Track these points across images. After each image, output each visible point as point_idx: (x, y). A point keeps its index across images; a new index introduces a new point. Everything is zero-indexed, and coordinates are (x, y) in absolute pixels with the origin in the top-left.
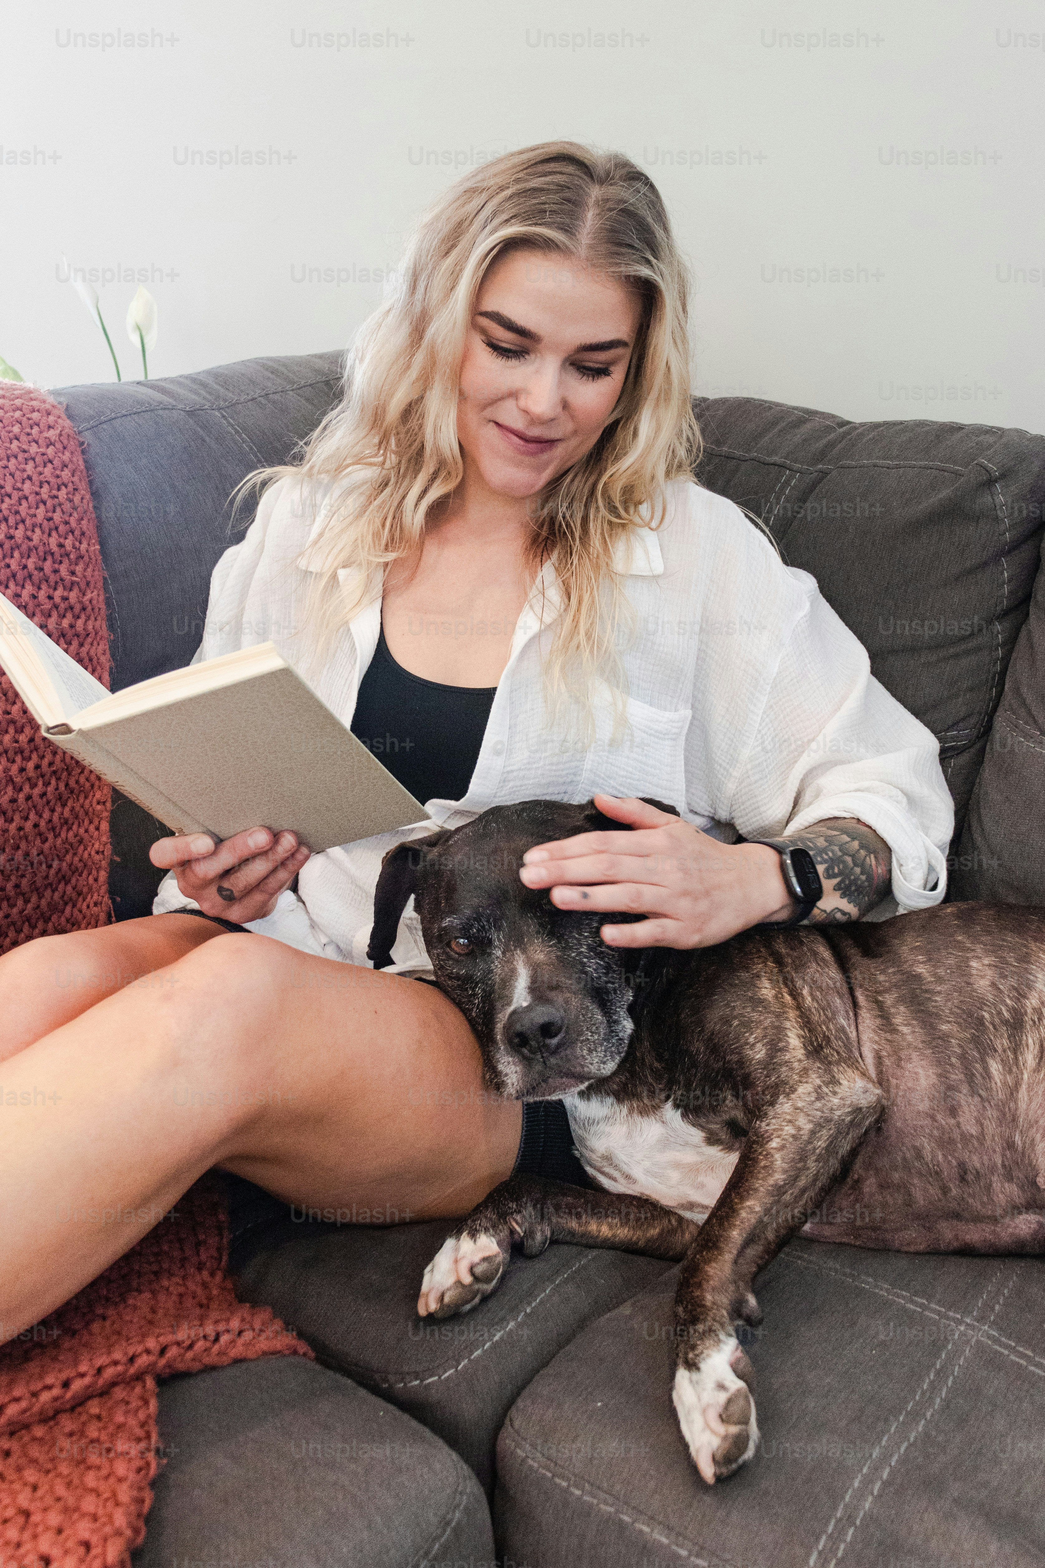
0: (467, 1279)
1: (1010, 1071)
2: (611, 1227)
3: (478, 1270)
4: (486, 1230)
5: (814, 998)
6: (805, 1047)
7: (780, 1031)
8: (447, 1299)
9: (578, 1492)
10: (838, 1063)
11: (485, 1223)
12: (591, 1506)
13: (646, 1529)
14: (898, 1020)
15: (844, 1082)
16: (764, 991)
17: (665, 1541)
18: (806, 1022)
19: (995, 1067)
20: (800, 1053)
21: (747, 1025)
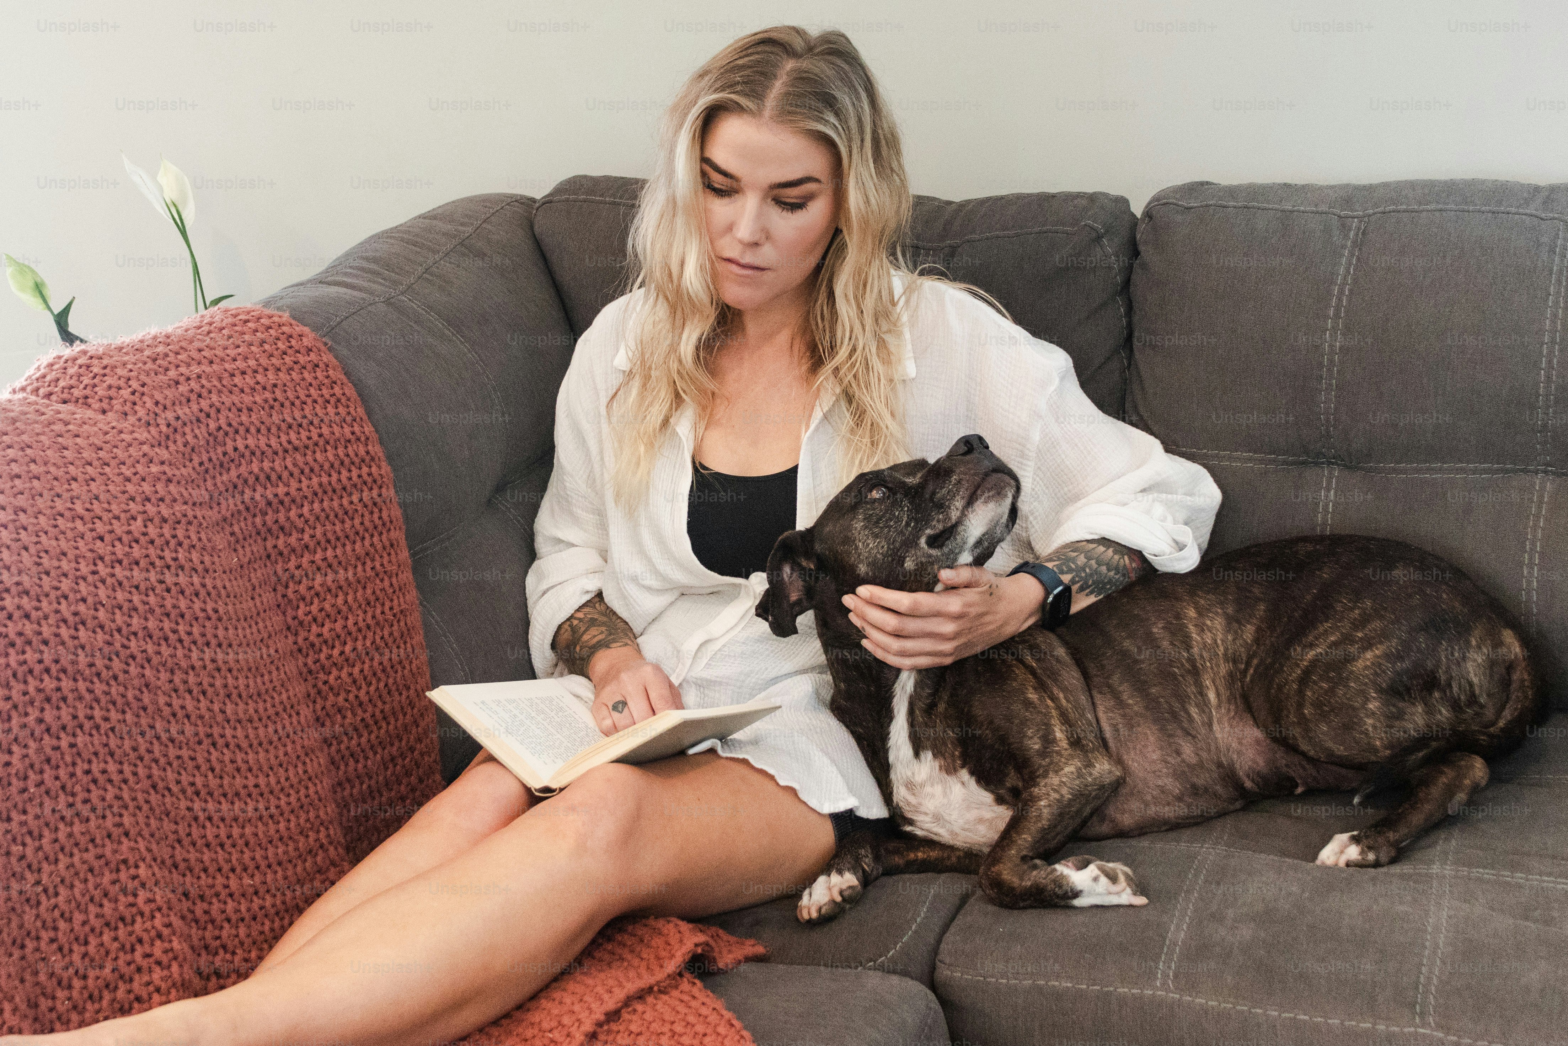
0: (839, 899)
1: (1204, 712)
2: (924, 853)
3: (846, 893)
4: (849, 870)
5: (1068, 701)
6: (1068, 739)
7: (1048, 726)
8: (823, 911)
9: (1004, 981)
10: (1092, 752)
11: (847, 865)
12: (1015, 985)
13: (1057, 983)
14: (1125, 696)
15: (1097, 765)
16: (1030, 696)
17: (1069, 985)
18: (1065, 719)
19: (1194, 711)
20: (1064, 744)
21: (1024, 723)
